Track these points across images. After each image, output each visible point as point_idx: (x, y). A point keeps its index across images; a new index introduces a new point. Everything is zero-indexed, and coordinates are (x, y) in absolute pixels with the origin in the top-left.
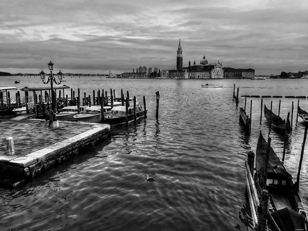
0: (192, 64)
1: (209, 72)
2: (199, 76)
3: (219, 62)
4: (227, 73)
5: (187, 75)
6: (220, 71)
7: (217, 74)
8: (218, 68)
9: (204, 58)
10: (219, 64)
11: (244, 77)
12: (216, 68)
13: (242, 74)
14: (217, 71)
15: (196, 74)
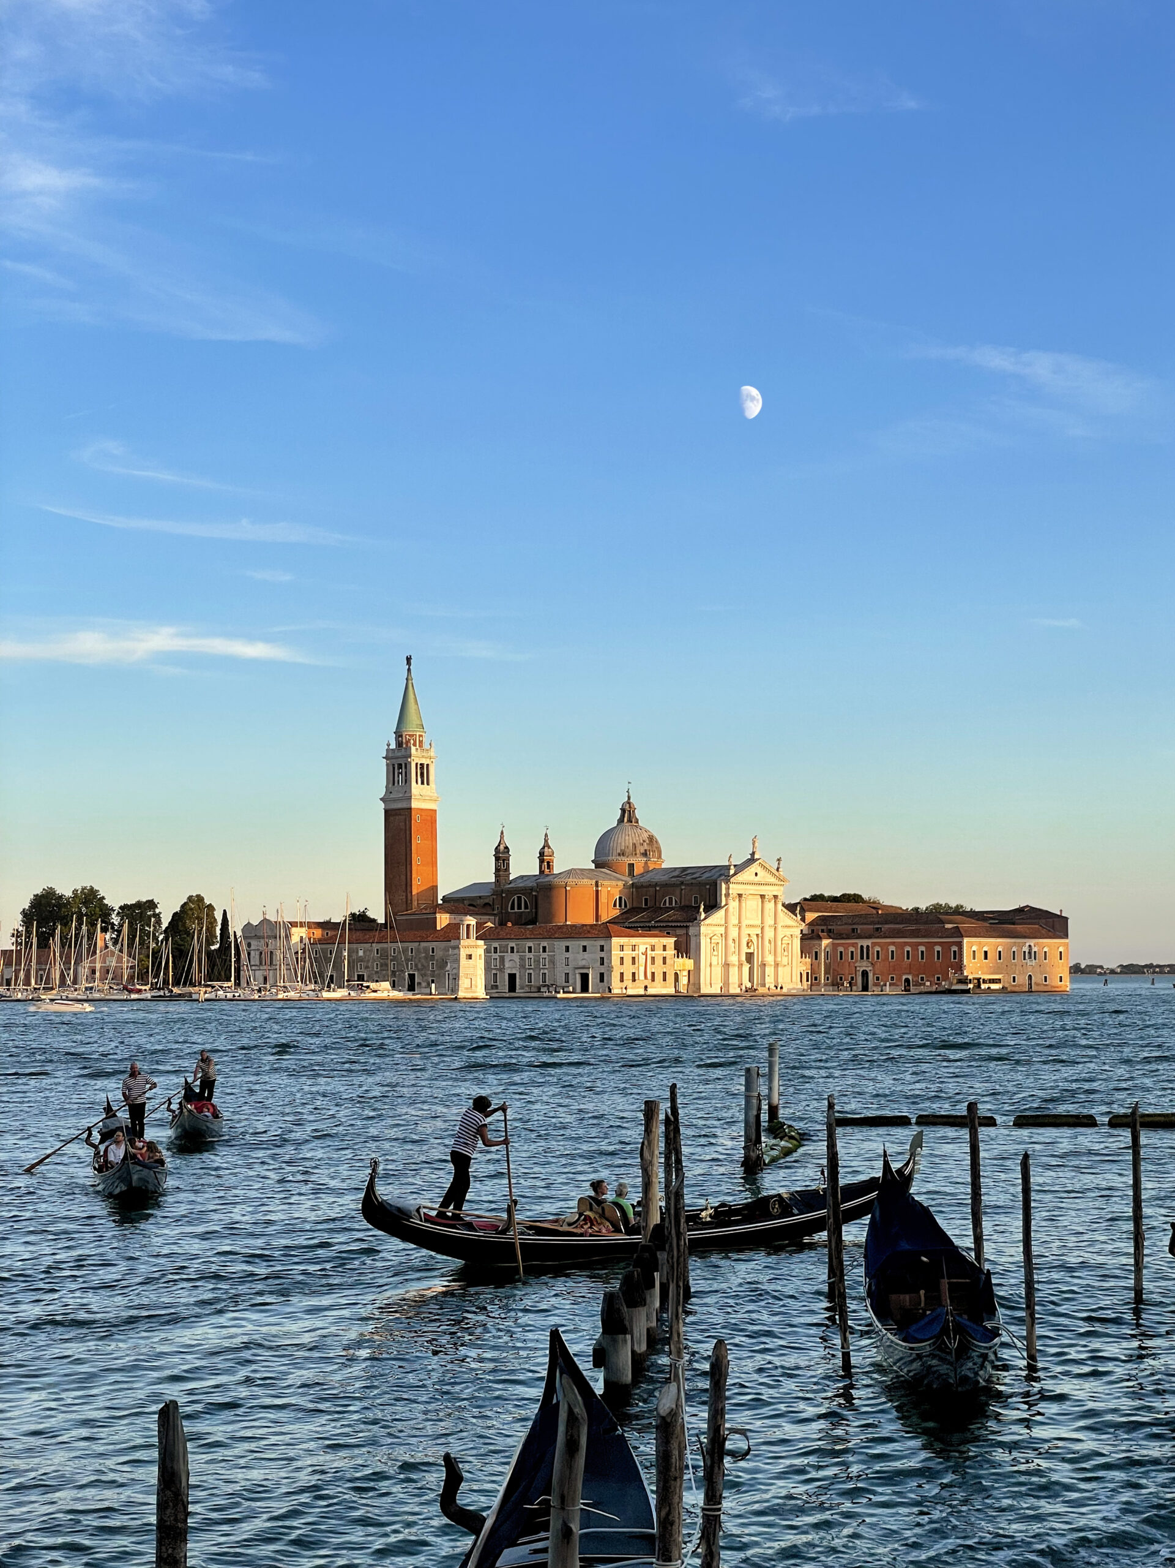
1: (670, 941)
2: (585, 978)
6: (769, 934)
8: (755, 904)
9: (627, 814)
12: (733, 905)
13: (959, 954)
14: (745, 931)
15: (561, 956)
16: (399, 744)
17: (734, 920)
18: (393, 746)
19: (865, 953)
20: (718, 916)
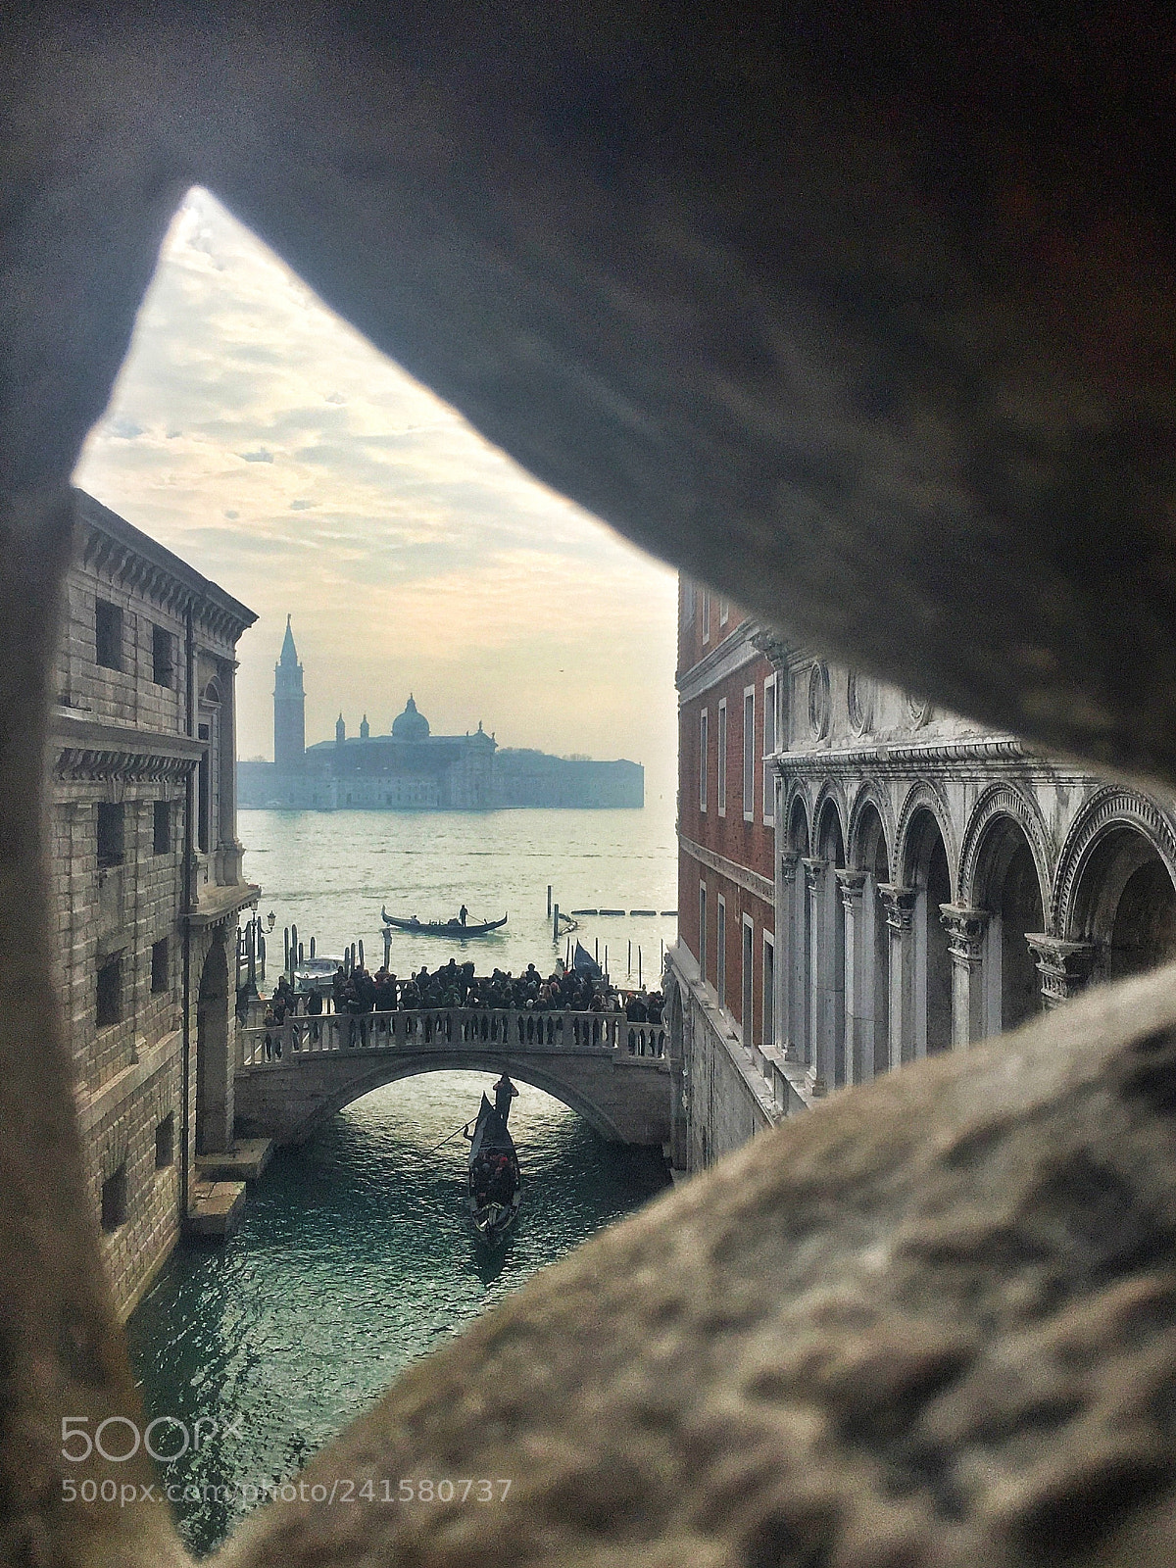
0: (353, 735)
9: (411, 707)
16: (283, 664)
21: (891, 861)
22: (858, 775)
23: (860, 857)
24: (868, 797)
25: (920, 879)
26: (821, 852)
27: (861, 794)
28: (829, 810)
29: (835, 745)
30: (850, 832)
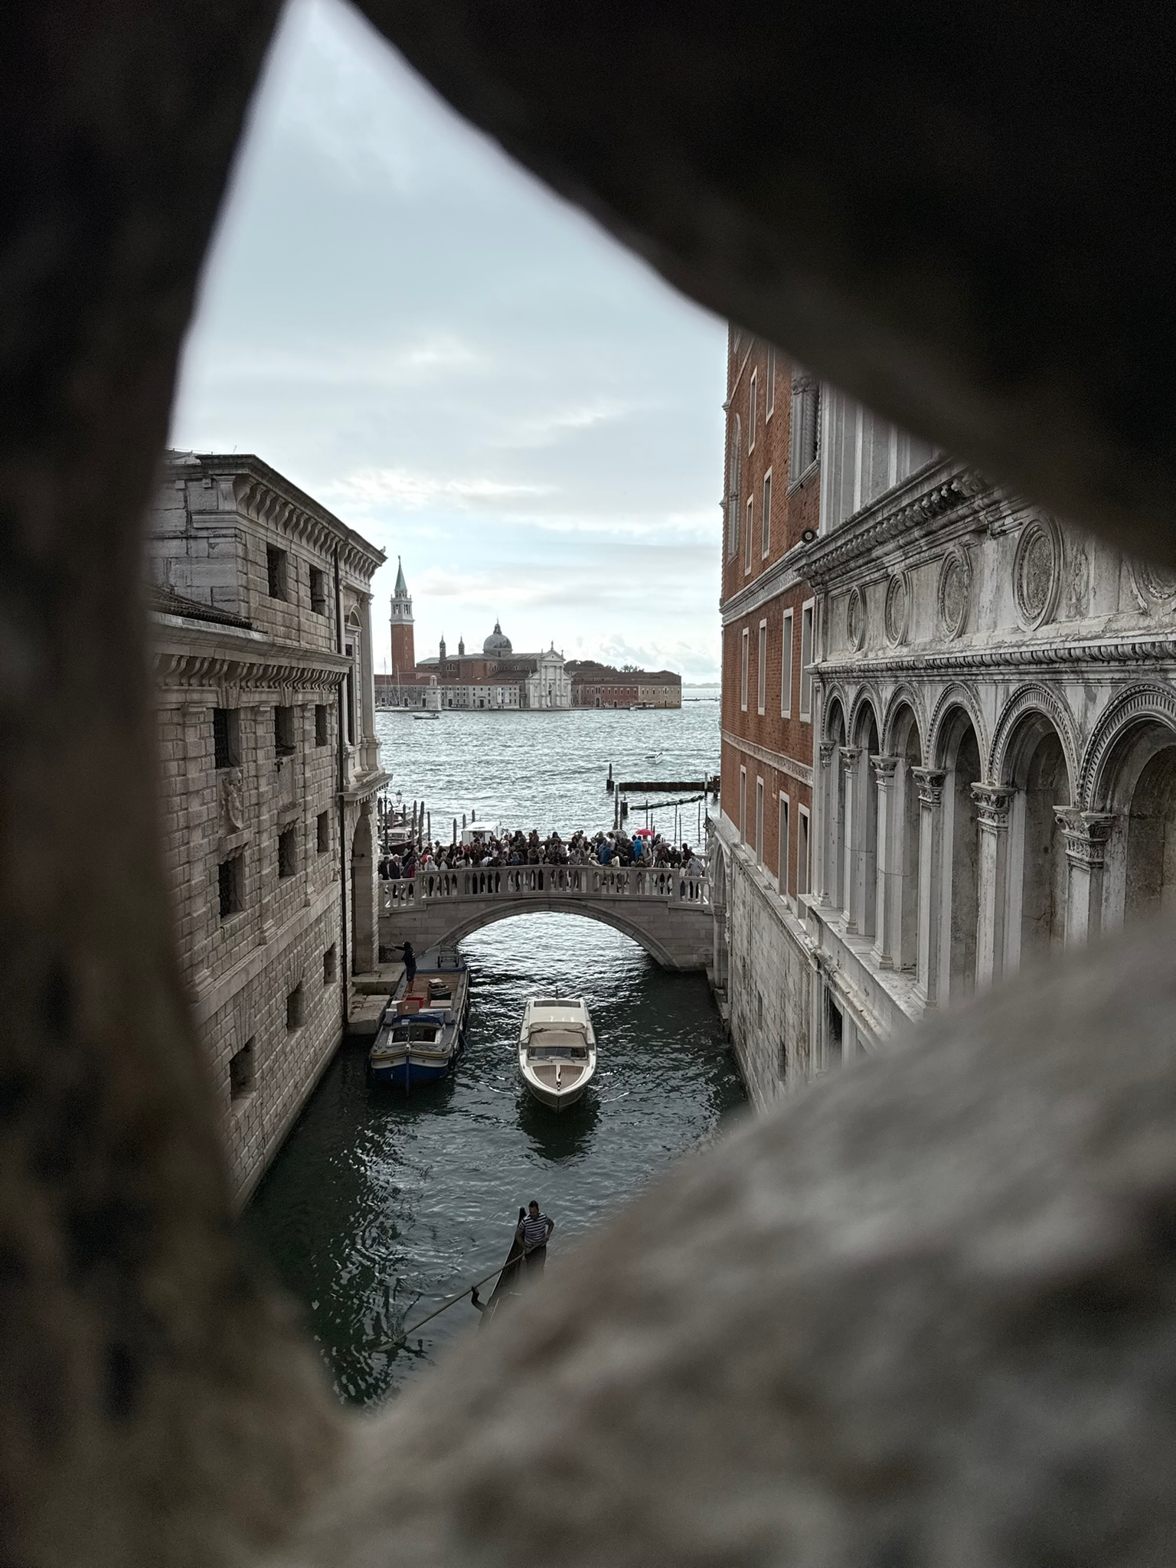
0: (452, 651)
1: (517, 687)
2: (482, 701)
3: (555, 649)
4: (585, 688)
5: (439, 696)
6: (558, 682)
7: (550, 692)
8: (551, 670)
9: (497, 627)
10: (556, 653)
11: (644, 704)
12: (543, 670)
13: (636, 692)
14: (548, 682)
15: (471, 692)
16: (397, 596)
17: (544, 677)
18: (394, 596)
19: (598, 691)
20: (537, 676)
21: (924, 748)
22: (893, 679)
23: (893, 745)
24: (903, 697)
25: (950, 763)
26: (856, 742)
27: (896, 695)
28: (865, 709)
29: (871, 655)
30: (885, 725)
